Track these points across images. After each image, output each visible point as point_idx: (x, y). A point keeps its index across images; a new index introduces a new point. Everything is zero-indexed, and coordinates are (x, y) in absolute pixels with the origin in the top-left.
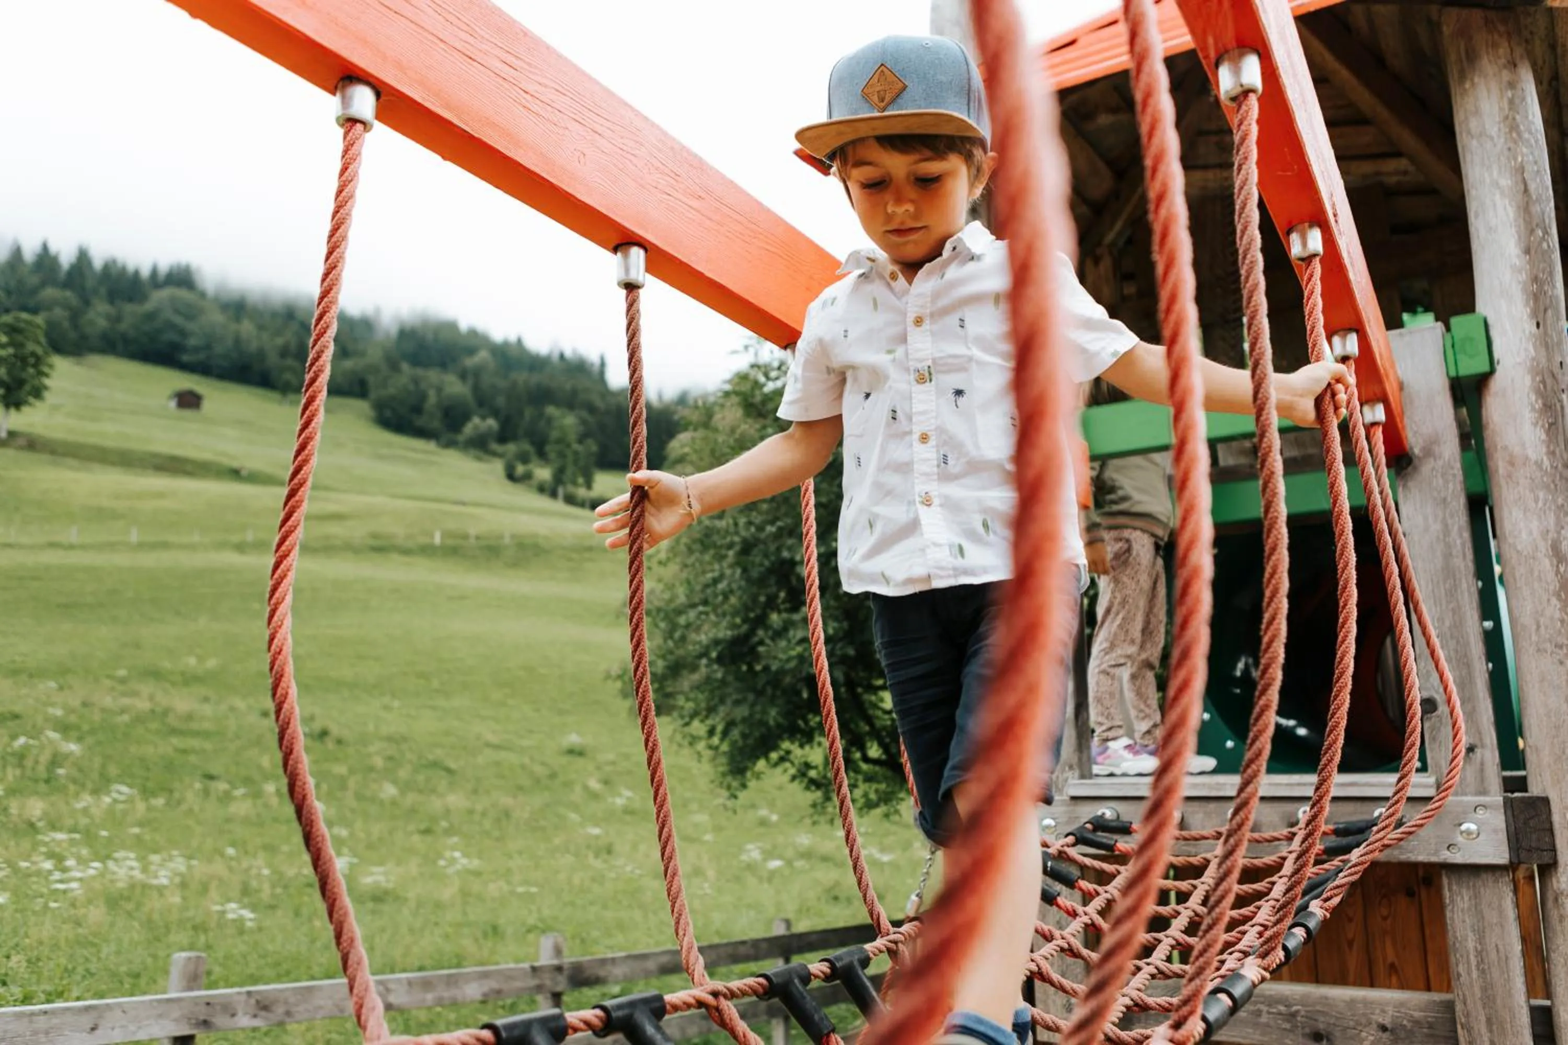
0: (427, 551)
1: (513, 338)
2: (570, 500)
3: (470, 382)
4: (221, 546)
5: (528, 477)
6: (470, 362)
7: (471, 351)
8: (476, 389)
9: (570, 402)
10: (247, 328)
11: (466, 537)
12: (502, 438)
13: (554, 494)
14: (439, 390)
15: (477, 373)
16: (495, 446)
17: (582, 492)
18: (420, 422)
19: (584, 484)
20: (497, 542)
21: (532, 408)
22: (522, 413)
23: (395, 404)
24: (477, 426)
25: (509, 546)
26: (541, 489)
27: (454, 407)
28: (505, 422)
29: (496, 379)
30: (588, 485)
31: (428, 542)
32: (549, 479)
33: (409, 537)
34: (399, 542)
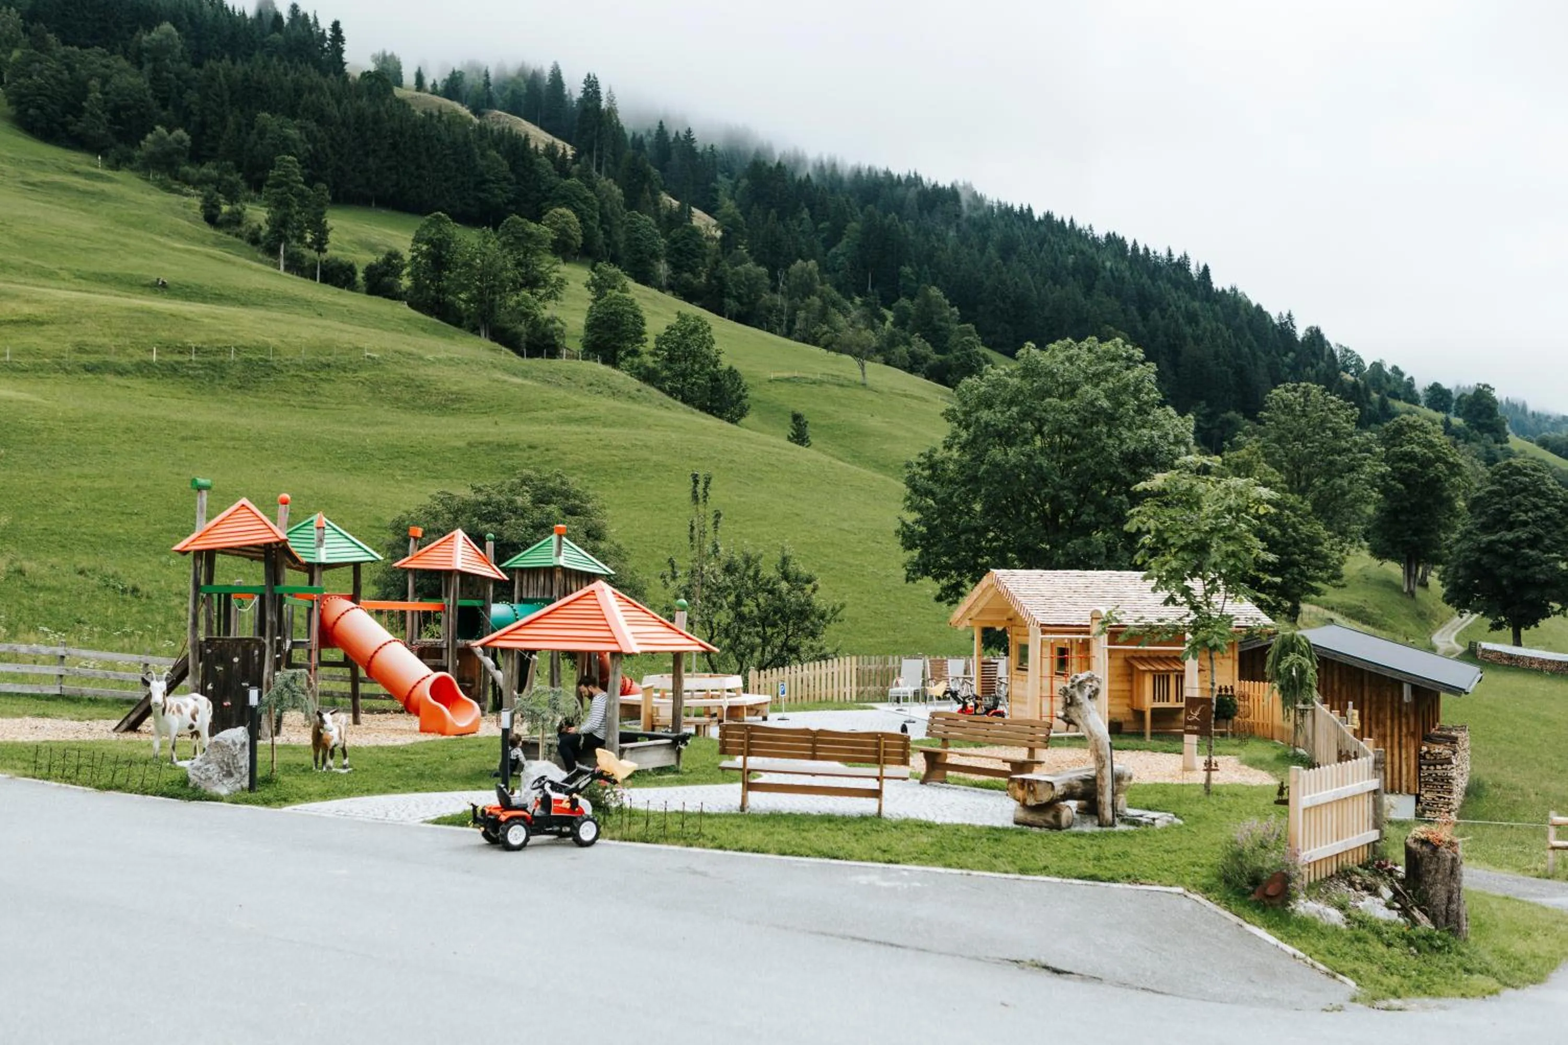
0: (144, 369)
2: (294, 265)
3: (148, 66)
5: (236, 220)
6: (146, 39)
7: (149, 21)
8: (155, 79)
9: (291, 105)
11: (184, 350)
12: (196, 158)
13: (272, 251)
14: (105, 80)
15: (159, 52)
16: (186, 168)
18: (78, 128)
19: (313, 241)
20: (220, 358)
21: (237, 112)
22: (223, 119)
23: (40, 100)
24: (162, 138)
25: (235, 363)
26: (254, 240)
27: (127, 108)
28: (199, 132)
29: (184, 65)
30: (320, 244)
31: (146, 357)
32: (266, 228)
33: (121, 349)
34: (110, 358)
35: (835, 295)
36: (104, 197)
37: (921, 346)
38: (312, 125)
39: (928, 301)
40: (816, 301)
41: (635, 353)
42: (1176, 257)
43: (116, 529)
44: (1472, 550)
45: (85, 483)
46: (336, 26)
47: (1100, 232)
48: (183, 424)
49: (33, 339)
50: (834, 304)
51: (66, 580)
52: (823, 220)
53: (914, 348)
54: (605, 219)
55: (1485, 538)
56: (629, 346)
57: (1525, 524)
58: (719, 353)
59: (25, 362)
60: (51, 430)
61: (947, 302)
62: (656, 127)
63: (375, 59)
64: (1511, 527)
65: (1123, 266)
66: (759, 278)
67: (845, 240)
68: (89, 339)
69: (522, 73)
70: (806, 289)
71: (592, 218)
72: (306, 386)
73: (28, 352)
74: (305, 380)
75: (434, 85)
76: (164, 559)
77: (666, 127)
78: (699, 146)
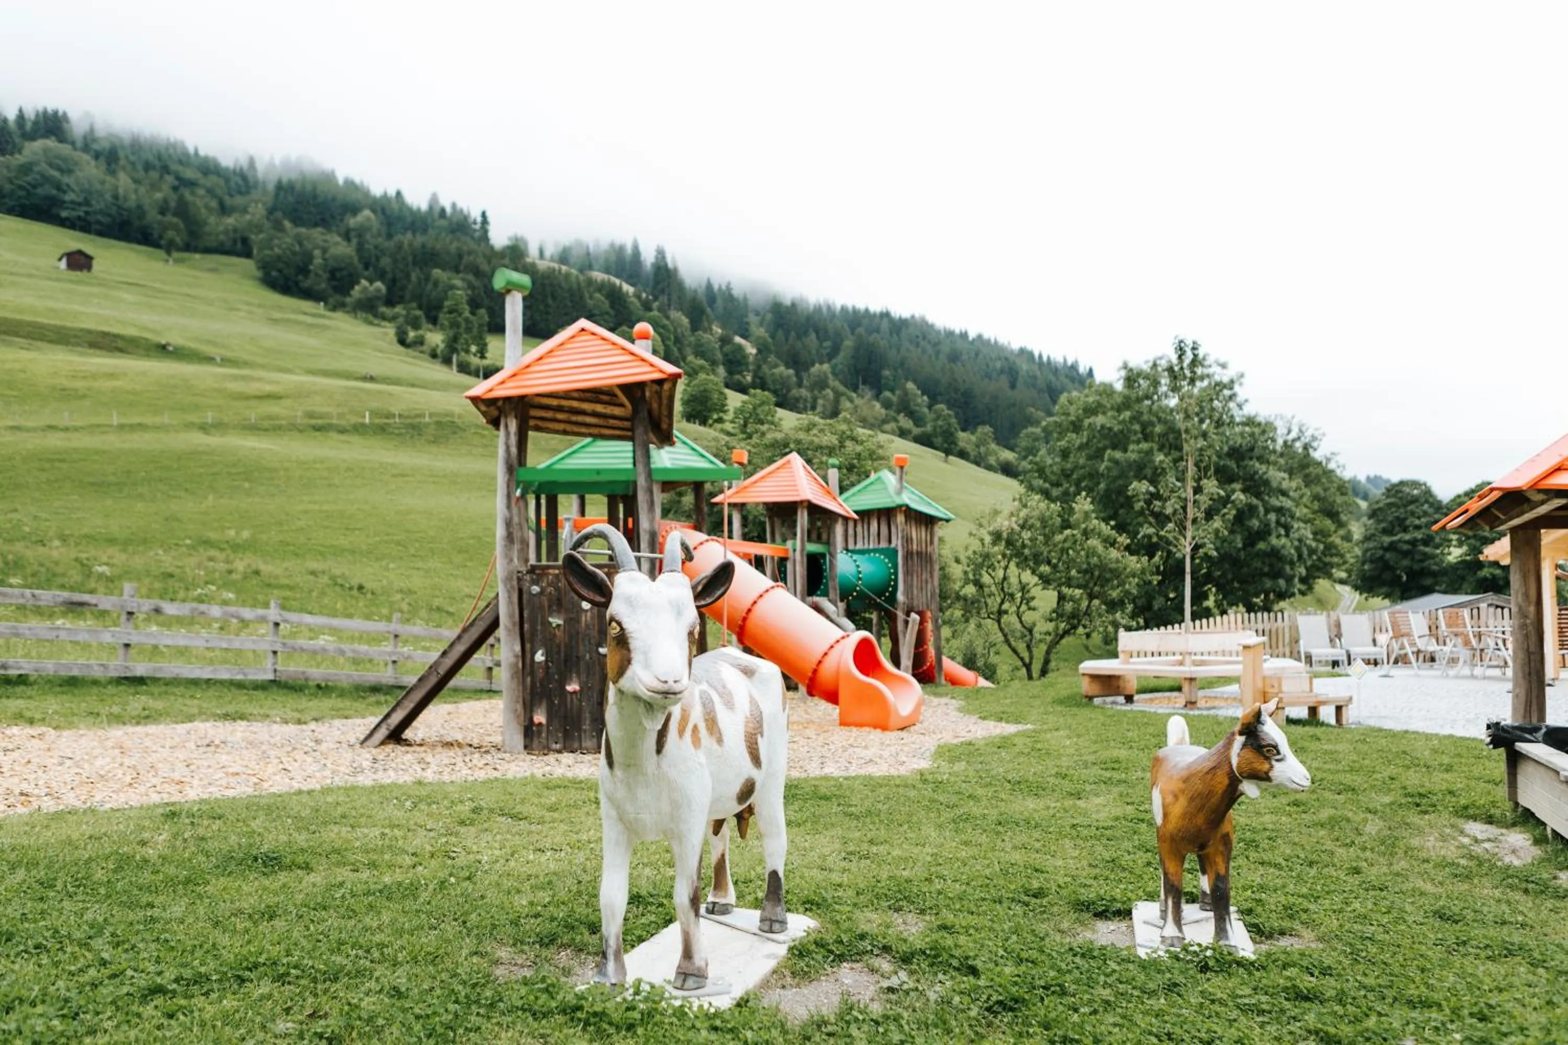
0: (359, 429)
1: (392, 193)
2: (464, 368)
3: (355, 241)
4: (189, 426)
5: (420, 342)
6: (353, 222)
7: (355, 210)
8: (360, 249)
9: (456, 265)
10: (124, 181)
11: (390, 415)
12: (390, 303)
13: (447, 361)
14: (325, 251)
15: (361, 232)
16: (383, 309)
17: (475, 361)
18: (306, 284)
19: (478, 351)
20: (418, 420)
21: (418, 270)
22: (408, 276)
23: (281, 265)
24: (365, 289)
25: (429, 424)
26: (434, 355)
27: (340, 269)
28: (392, 285)
29: (380, 240)
30: (482, 354)
31: (360, 420)
32: (442, 346)
33: (341, 416)
34: (334, 421)
35: (842, 388)
36: (325, 328)
37: (906, 422)
38: (471, 277)
39: (906, 393)
40: (829, 392)
41: (720, 420)
42: (1069, 363)
43: (343, 542)
44: (1375, 548)
45: (317, 507)
46: (484, 215)
47: (1015, 346)
48: (392, 465)
49: (273, 408)
50: (843, 394)
51: (298, 580)
52: (826, 340)
53: (901, 424)
54: (677, 340)
55: (1387, 540)
56: (715, 416)
57: (1418, 528)
58: (781, 419)
59: (266, 424)
60: (287, 470)
61: (919, 392)
62: (704, 284)
63: (510, 239)
64: (1405, 530)
65: (1036, 368)
66: (789, 377)
67: (842, 354)
68: (318, 409)
69: (612, 245)
70: (821, 384)
71: (669, 339)
72: (485, 441)
73: (270, 418)
74: (483, 436)
75: (552, 257)
76: (384, 563)
77: (712, 281)
78: (735, 293)
